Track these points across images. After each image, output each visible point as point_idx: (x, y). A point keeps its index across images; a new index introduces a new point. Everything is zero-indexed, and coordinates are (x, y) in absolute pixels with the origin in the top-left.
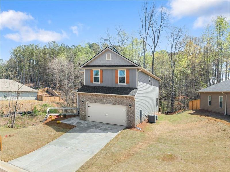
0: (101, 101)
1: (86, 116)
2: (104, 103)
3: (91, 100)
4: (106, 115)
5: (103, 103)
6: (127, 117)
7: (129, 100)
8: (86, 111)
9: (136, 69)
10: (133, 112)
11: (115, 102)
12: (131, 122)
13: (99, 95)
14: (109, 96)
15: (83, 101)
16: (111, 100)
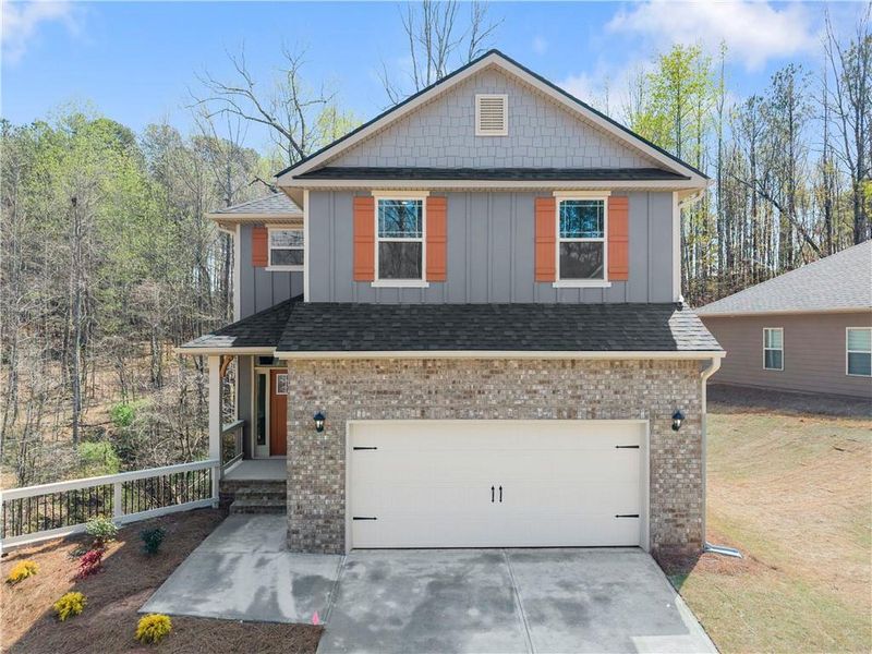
0: (463, 404)
1: (342, 517)
2: (489, 412)
3: (387, 402)
4: (497, 493)
5: (476, 417)
6: (653, 490)
7: (665, 382)
8: (343, 487)
9: (669, 193)
10: (693, 452)
11: (571, 402)
12: (681, 521)
13: (451, 364)
14: (522, 364)
15: (320, 417)
16: (540, 387)
